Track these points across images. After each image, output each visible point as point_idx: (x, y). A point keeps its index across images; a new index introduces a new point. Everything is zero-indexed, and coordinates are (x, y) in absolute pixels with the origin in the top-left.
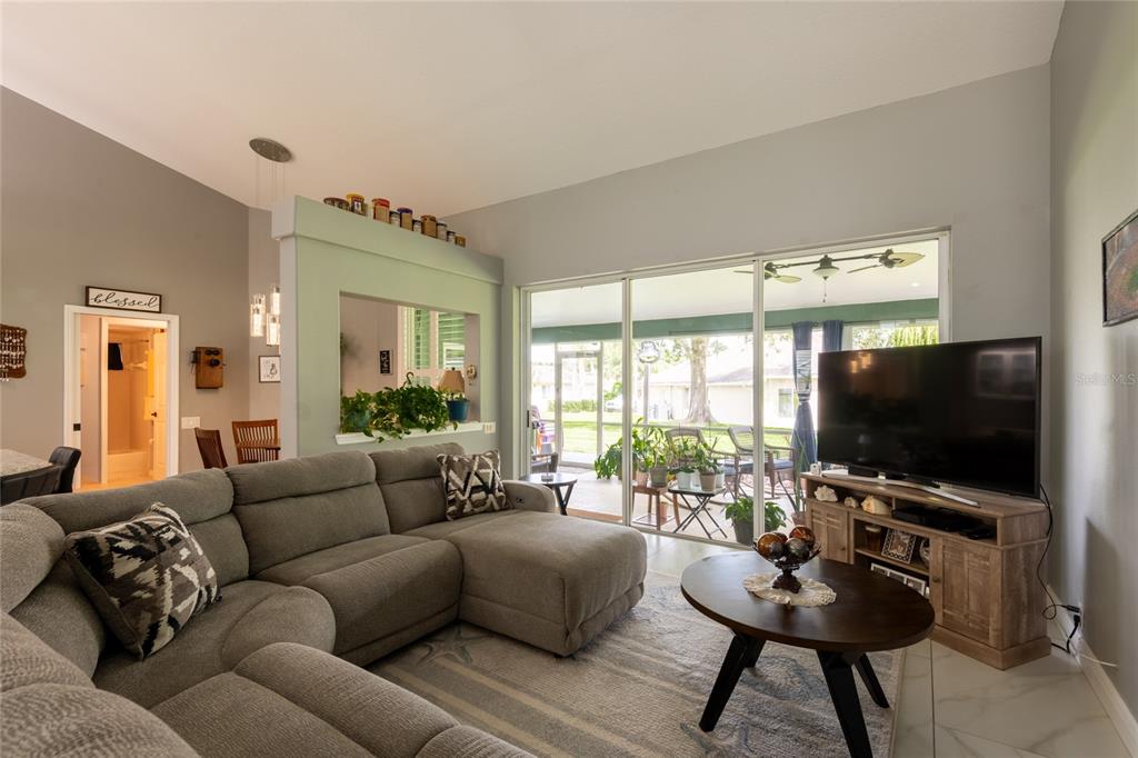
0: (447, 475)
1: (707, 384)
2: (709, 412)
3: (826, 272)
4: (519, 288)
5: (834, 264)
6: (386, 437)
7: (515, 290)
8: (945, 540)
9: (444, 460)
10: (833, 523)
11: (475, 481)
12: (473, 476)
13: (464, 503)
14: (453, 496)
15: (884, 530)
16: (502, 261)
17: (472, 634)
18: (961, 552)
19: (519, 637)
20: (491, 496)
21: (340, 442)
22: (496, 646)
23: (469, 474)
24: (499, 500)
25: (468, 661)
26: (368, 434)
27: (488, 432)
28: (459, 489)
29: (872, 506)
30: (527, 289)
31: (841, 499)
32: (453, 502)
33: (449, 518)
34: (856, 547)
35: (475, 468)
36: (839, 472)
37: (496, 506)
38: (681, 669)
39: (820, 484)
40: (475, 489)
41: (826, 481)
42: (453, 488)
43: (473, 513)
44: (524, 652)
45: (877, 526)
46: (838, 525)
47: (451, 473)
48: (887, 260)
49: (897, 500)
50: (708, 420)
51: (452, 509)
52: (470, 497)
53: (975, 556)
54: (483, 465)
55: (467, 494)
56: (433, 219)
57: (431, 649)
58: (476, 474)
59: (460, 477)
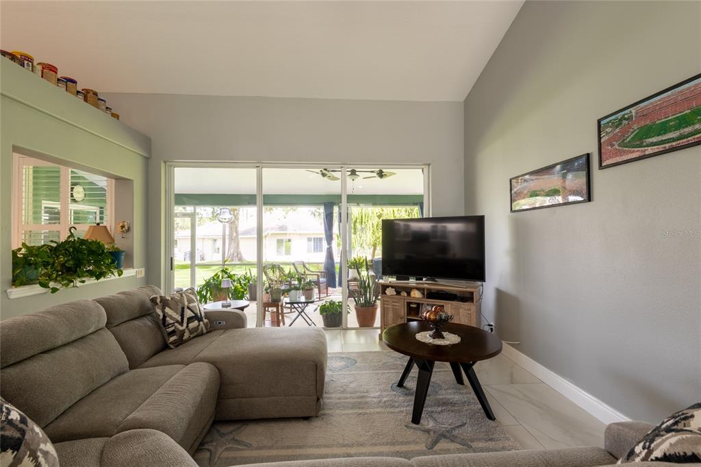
0: (163, 312)
1: (240, 236)
2: (241, 254)
3: (353, 177)
4: (165, 162)
5: (357, 173)
6: (58, 286)
7: (163, 165)
8: (452, 305)
9: (158, 300)
10: (395, 305)
11: (188, 314)
12: (186, 309)
13: (183, 332)
14: (173, 328)
15: (418, 305)
16: (150, 140)
17: (231, 428)
18: (459, 309)
19: (277, 416)
20: (201, 323)
21: (12, 297)
22: (260, 429)
23: (183, 308)
24: (206, 325)
25: (249, 446)
26: (44, 285)
27: (139, 276)
28: (177, 322)
29: (416, 294)
30: (170, 163)
31: (398, 293)
32: (173, 333)
33: (171, 346)
34: (408, 315)
35: (186, 303)
36: (392, 280)
37: (205, 331)
38: (376, 400)
39: (388, 287)
40: (190, 320)
41: (390, 284)
42: (172, 322)
43: (190, 339)
44: (282, 425)
45: (415, 303)
46: (399, 306)
47: (167, 310)
48: (381, 174)
49: (428, 289)
50: (240, 259)
51: (172, 339)
52: (187, 327)
53: (465, 310)
54: (190, 301)
55: (185, 325)
56: (95, 94)
57: (209, 450)
58: (188, 308)
59: (176, 311)
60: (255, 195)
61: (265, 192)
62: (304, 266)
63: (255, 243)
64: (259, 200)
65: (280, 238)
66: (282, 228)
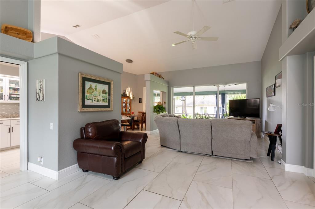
1: (186, 106)
7: (171, 88)
16: (169, 82)
30: (173, 87)
56: (161, 75)
60: (193, 92)
61: (195, 91)
62: (208, 115)
63: (192, 108)
64: (194, 94)
65: (202, 106)
66: (203, 102)
